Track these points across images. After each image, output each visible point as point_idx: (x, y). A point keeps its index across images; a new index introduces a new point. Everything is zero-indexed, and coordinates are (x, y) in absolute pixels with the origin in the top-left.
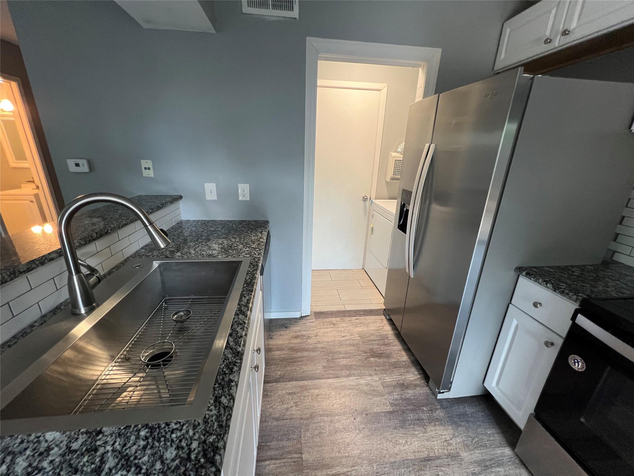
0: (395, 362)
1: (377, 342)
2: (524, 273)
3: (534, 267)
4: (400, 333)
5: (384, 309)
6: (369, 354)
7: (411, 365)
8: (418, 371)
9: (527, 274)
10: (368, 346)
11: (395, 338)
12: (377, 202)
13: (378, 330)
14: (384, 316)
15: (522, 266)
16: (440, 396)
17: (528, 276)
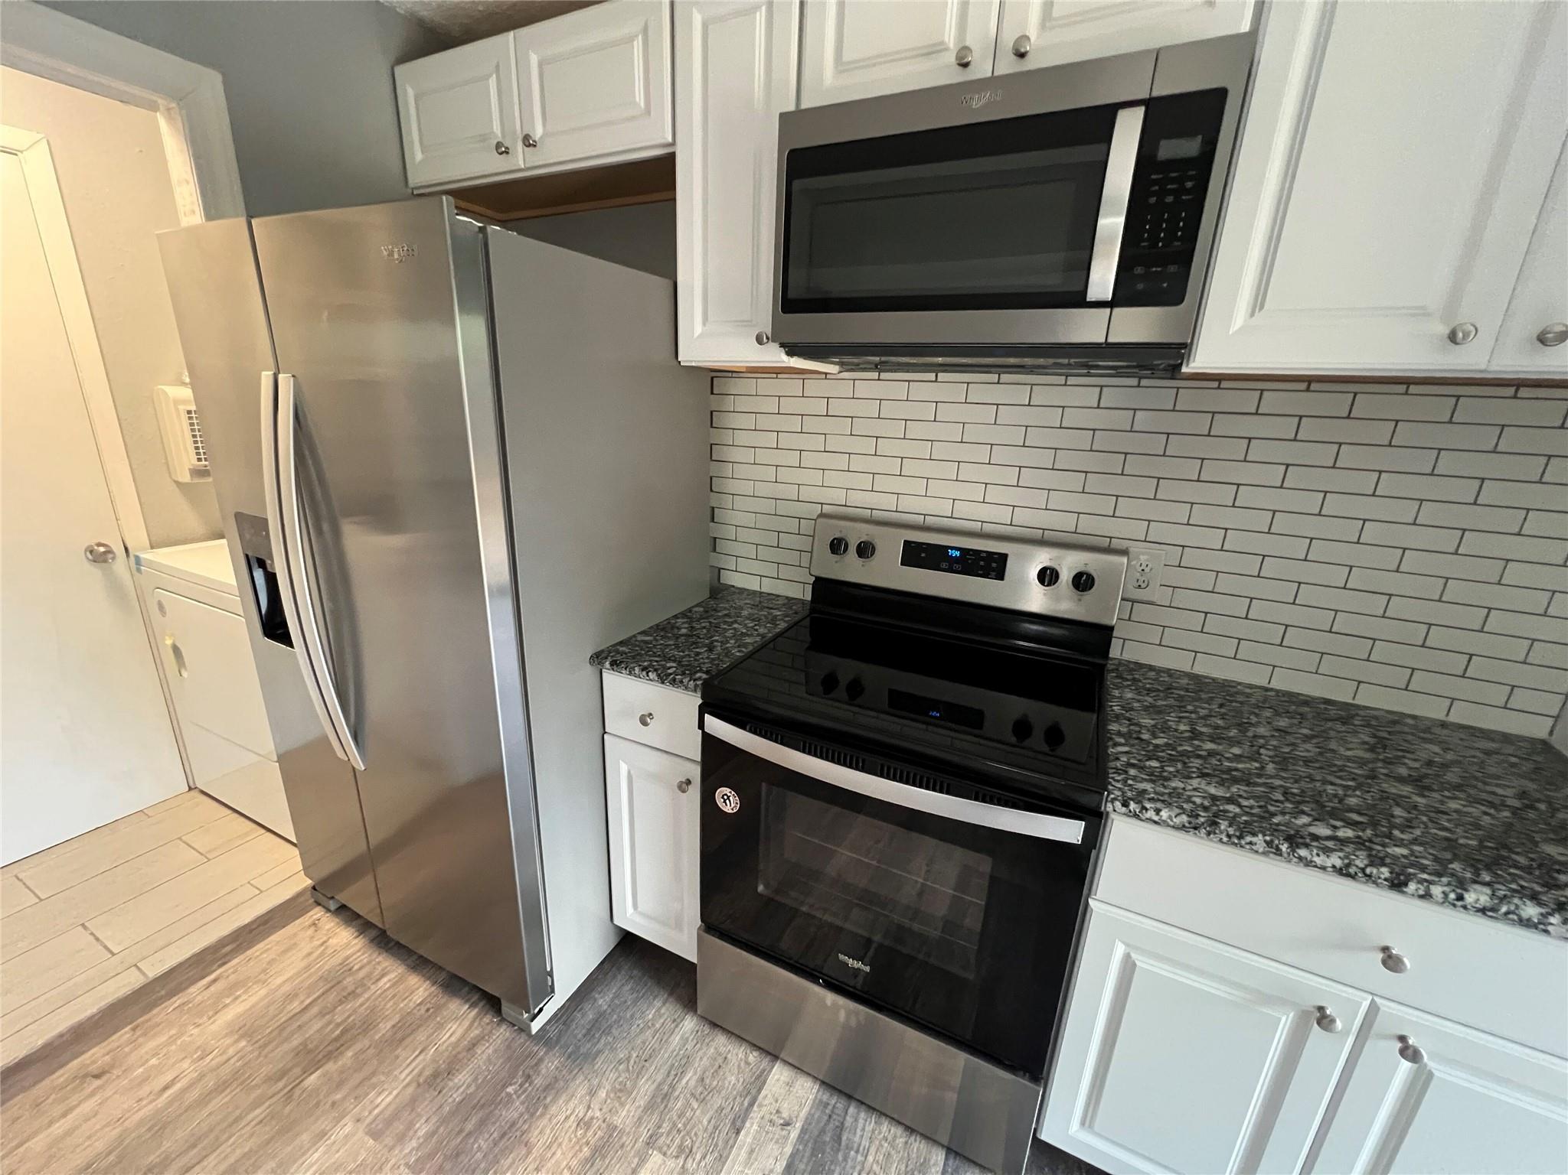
0: (394, 1026)
1: (315, 1010)
2: (607, 664)
3: (621, 643)
4: (383, 932)
5: (314, 888)
6: (297, 1071)
7: (443, 999)
8: (467, 1001)
9: (612, 664)
10: (286, 1047)
11: (375, 955)
12: (163, 556)
13: (308, 967)
14: (318, 908)
15: (599, 649)
16: (536, 1026)
17: (615, 668)
